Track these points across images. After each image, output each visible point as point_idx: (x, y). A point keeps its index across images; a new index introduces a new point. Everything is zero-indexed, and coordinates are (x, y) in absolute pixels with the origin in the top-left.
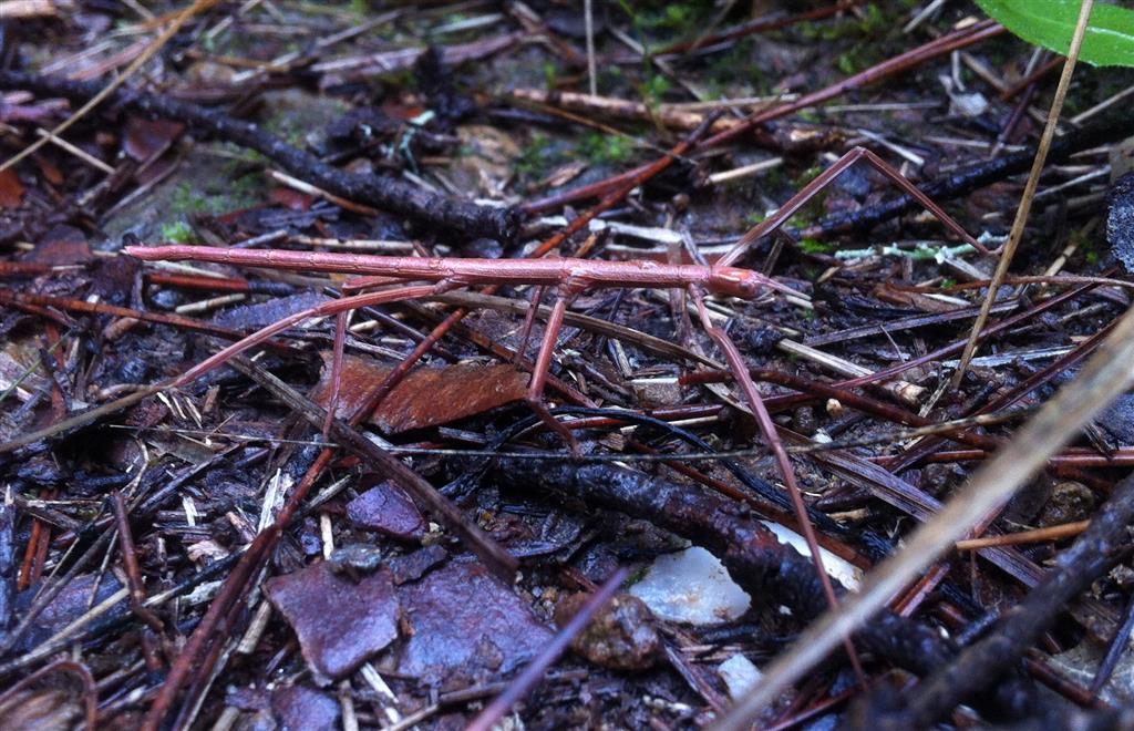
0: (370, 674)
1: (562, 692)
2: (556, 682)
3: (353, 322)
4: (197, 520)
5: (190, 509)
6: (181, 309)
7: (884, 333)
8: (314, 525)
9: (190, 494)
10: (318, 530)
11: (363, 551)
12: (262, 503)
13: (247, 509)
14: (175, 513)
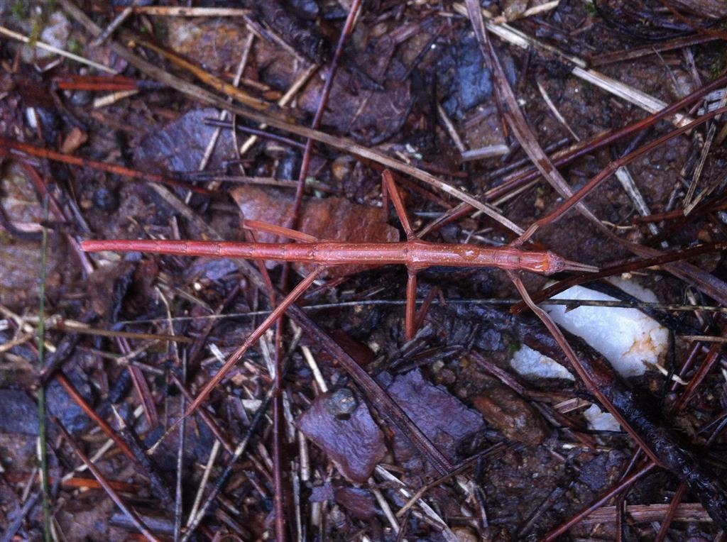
0: (382, 471)
3: (240, 146)
5: (218, 354)
6: (98, 103)
7: (655, 54)
8: (301, 358)
9: (211, 342)
10: (304, 359)
11: (344, 401)
12: (261, 350)
13: (253, 358)
14: (211, 360)
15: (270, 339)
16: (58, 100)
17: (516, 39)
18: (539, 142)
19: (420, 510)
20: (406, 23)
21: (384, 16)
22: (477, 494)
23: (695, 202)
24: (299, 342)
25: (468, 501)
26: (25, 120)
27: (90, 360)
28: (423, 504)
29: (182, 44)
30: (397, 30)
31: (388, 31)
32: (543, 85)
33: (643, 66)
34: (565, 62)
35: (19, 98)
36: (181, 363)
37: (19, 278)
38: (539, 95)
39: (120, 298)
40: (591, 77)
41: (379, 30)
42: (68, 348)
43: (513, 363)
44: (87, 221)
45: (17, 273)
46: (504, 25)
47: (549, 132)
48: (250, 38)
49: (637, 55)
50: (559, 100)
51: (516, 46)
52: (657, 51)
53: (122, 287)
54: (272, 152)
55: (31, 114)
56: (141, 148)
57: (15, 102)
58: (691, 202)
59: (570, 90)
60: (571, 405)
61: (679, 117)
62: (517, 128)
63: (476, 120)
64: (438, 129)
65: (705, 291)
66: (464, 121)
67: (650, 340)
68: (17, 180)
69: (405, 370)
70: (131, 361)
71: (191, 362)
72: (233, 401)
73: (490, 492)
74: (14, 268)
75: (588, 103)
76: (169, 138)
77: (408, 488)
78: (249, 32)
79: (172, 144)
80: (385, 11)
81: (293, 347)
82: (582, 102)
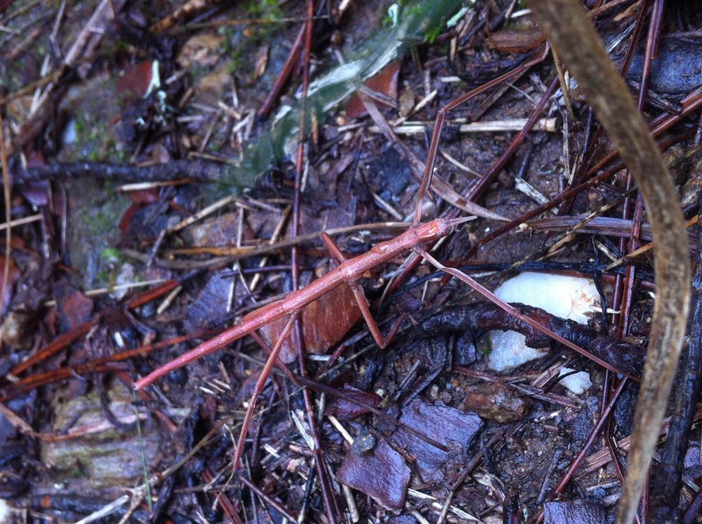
0: (413, 493)
1: (499, 446)
2: (492, 445)
3: (249, 285)
4: (278, 453)
5: (271, 451)
6: (160, 310)
7: (510, 88)
8: (329, 426)
9: (264, 443)
10: (333, 427)
11: (364, 439)
12: (299, 431)
13: (295, 439)
14: (268, 457)
15: (302, 418)
16: (131, 316)
17: (415, 129)
18: (455, 190)
19: (455, 515)
20: (342, 156)
21: (324, 157)
22: (495, 483)
23: (574, 171)
24: (324, 412)
25: (491, 494)
26: (115, 343)
27: (187, 500)
28: (455, 510)
29: (201, 240)
30: (338, 164)
31: (331, 168)
32: (447, 152)
33: (510, 104)
34: (453, 125)
35: (107, 327)
36: (246, 467)
37: (134, 467)
38: (446, 161)
39: (191, 431)
40: (475, 127)
41: (325, 167)
42: (167, 492)
43: (491, 366)
44: (169, 398)
45: (132, 464)
46: (405, 123)
47: (461, 183)
48: (241, 212)
49: (499, 95)
50: (461, 158)
51: (418, 133)
52: (511, 85)
53: (191, 423)
54: (273, 282)
55: (118, 337)
56: (188, 321)
57: (104, 332)
58: (571, 173)
59: (467, 147)
60: (544, 378)
61: (543, 122)
62: (437, 188)
63: (407, 198)
64: (380, 213)
65: (606, 233)
66: (400, 202)
67: (584, 296)
68: (117, 388)
69: (407, 402)
70: (214, 485)
71: (252, 465)
72: (294, 489)
73: (507, 481)
74: (129, 460)
75: (482, 150)
76: (202, 304)
77: (439, 500)
78: (239, 208)
79: (206, 308)
80: (324, 152)
81: (320, 418)
82: (478, 151)
